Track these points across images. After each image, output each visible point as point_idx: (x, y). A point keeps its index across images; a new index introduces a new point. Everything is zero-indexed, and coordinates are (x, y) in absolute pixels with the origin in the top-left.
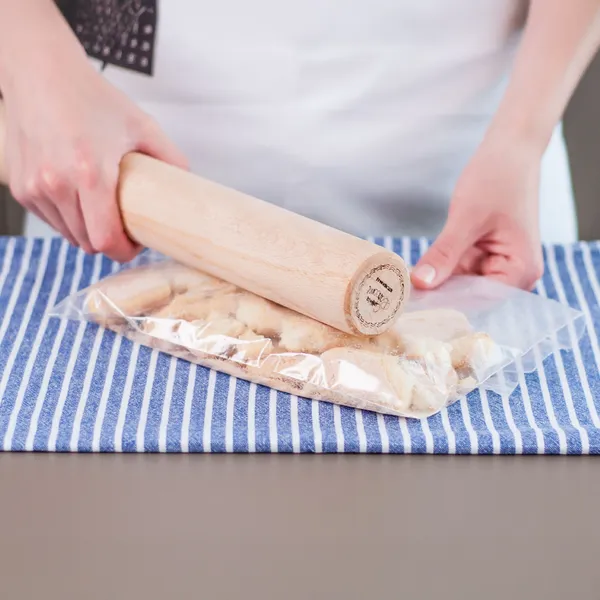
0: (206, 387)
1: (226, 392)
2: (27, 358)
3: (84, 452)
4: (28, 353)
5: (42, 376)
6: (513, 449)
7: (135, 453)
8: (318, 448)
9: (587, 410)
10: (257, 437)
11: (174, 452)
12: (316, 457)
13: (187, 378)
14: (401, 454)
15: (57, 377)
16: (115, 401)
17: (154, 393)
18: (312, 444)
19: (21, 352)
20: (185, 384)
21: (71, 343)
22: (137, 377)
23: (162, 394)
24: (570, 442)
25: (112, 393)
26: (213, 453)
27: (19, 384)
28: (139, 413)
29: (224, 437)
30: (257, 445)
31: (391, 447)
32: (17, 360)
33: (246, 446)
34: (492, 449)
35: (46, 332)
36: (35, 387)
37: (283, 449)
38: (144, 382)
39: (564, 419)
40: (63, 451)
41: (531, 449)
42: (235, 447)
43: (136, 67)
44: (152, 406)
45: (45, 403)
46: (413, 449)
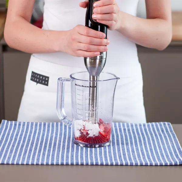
0: (64, 152)
2: (23, 146)
3: (37, 164)
4: (24, 145)
5: (27, 150)
7: (49, 165)
8: (90, 164)
11: (57, 165)
13: (60, 150)
14: (108, 165)
15: (31, 150)
17: (52, 153)
21: (33, 143)
23: (54, 153)
25: (43, 153)
27: (22, 151)
28: (49, 157)
32: (21, 147)
35: (27, 141)
39: (144, 158)
40: (33, 164)
43: (44, 84)
44: (52, 155)
45: (28, 155)
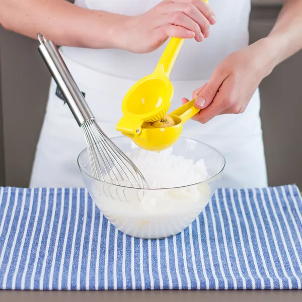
0: (104, 259)
1: (113, 261)
6: (233, 287)
7: (76, 290)
9: (264, 269)
10: (127, 283)
11: (92, 290)
12: (151, 291)
13: (96, 255)
15: (42, 256)
16: (66, 266)
18: (150, 286)
19: (25, 243)
20: (95, 258)
22: (75, 255)
24: (257, 284)
26: (108, 290)
27: (26, 259)
29: (113, 283)
30: (127, 286)
31: (182, 287)
33: (122, 287)
34: (224, 288)
36: (33, 260)
37: (138, 288)
38: (78, 256)
41: (241, 287)
42: (118, 287)
46: (192, 287)
